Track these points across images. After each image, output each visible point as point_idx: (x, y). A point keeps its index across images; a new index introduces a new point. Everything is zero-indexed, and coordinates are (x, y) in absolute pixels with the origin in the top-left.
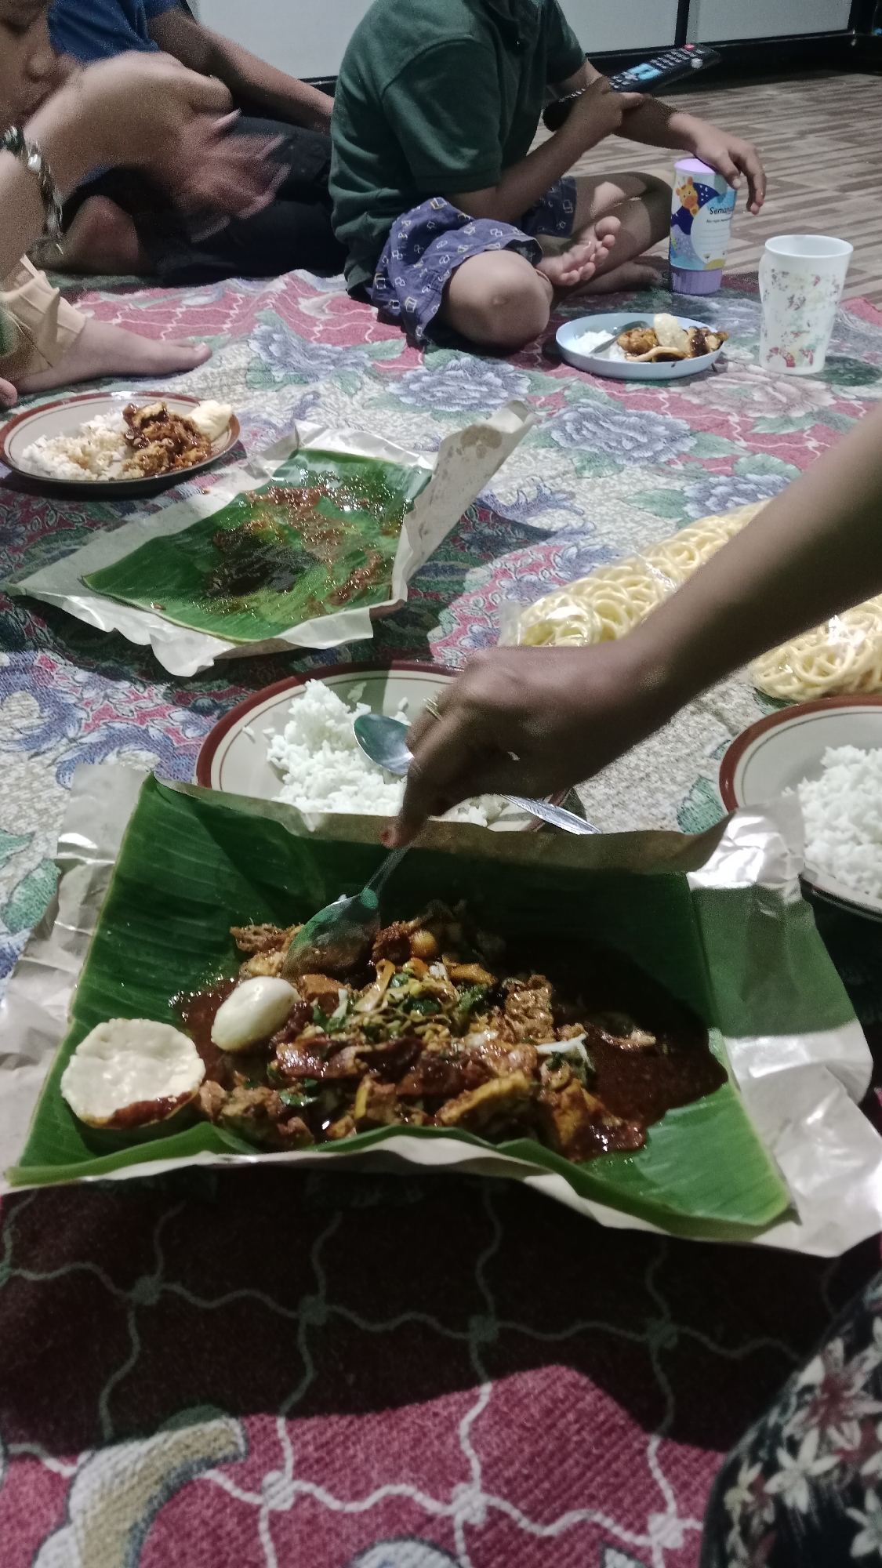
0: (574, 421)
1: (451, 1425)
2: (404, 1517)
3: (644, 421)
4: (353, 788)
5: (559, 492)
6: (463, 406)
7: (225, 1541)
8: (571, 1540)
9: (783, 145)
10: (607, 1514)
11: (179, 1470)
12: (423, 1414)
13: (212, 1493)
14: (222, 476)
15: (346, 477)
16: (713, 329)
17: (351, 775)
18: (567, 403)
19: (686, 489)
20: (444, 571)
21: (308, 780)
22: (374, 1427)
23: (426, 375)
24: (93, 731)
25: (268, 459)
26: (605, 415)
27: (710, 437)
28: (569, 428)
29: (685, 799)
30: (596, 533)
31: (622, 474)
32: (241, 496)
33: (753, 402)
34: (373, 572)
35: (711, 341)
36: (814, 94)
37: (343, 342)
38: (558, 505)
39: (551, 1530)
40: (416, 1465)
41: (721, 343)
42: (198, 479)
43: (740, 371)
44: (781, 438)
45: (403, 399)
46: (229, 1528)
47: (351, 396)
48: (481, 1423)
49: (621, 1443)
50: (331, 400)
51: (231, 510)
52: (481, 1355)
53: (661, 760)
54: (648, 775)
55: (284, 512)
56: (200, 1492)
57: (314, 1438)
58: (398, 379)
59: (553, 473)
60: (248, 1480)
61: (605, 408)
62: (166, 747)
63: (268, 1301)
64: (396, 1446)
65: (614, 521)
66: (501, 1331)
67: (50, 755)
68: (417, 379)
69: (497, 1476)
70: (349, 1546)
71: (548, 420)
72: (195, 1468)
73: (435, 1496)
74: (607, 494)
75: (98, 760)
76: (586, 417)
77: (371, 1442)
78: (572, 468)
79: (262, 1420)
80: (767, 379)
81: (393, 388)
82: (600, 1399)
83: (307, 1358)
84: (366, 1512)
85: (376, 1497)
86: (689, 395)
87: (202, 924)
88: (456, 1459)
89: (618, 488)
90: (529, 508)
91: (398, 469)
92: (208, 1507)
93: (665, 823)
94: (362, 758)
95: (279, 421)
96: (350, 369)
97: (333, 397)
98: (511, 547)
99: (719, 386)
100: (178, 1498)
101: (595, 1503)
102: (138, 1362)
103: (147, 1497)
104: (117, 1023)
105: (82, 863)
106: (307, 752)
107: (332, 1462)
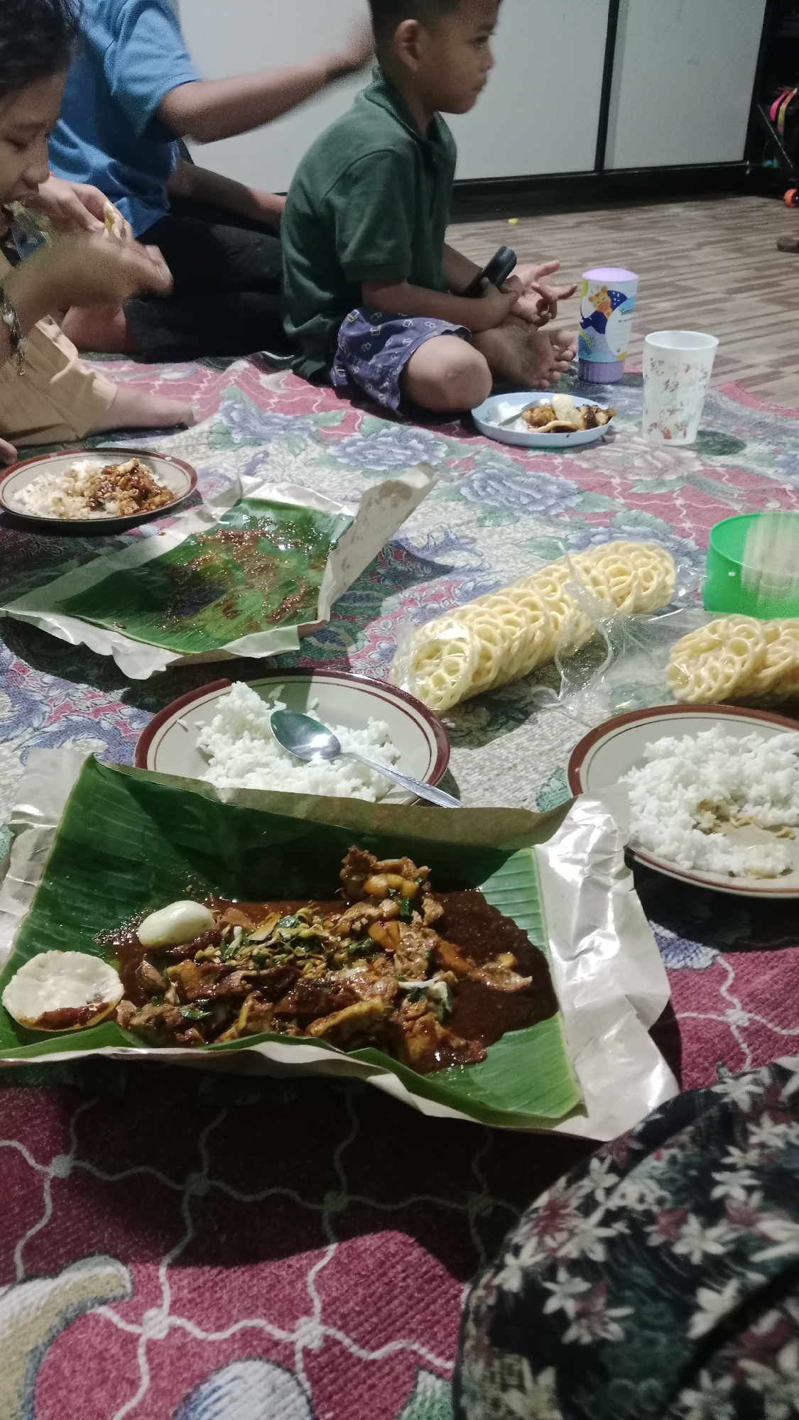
0: (481, 480)
1: (302, 1274)
2: (255, 1343)
3: (540, 482)
4: (266, 770)
5: (463, 537)
6: (390, 466)
7: (110, 1361)
8: (392, 1364)
9: (682, 255)
10: (423, 1345)
11: (76, 1304)
12: (279, 1266)
13: (101, 1324)
14: (179, 519)
15: (281, 522)
16: (604, 407)
17: (264, 760)
18: (477, 465)
19: (570, 537)
20: (361, 599)
21: (229, 763)
22: (238, 1277)
23: (361, 440)
24: (54, 722)
25: (217, 506)
26: (509, 476)
27: (594, 495)
28: (476, 485)
29: (544, 785)
30: (491, 571)
31: (518, 524)
32: (192, 536)
33: (634, 467)
34: (302, 599)
35: (601, 417)
36: (712, 212)
37: (293, 412)
38: (461, 548)
39: (377, 1355)
40: (269, 1305)
41: (609, 418)
42: (160, 521)
43: (625, 441)
44: (655, 497)
45: (340, 460)
46: (113, 1351)
47: (296, 456)
48: (326, 1272)
49: (440, 1290)
50: (278, 459)
51: (183, 548)
52: (331, 1221)
53: (528, 753)
54: (515, 765)
55: (229, 550)
56: (92, 1323)
57: (189, 1283)
58: (337, 443)
59: (459, 522)
60: (132, 1314)
61: (507, 470)
62: (114, 736)
63: (160, 1176)
64: (255, 1291)
65: (507, 562)
66: (350, 1203)
67: (17, 742)
68: (353, 443)
69: (334, 1312)
70: (209, 1365)
71: (459, 479)
72: (89, 1304)
73: (282, 1327)
74: (503, 540)
75: (56, 745)
76: (490, 477)
77: (234, 1287)
78: (475, 517)
79: (147, 1268)
80: (648, 449)
81: (332, 450)
82: (425, 1255)
83: (188, 1222)
84: (225, 1340)
85: (235, 1328)
86: (580, 461)
87: (129, 877)
88: (303, 1299)
89: (513, 535)
90: (437, 550)
91: (325, 516)
92: (98, 1334)
93: (525, 804)
94: (276, 746)
95: (232, 475)
96: (297, 433)
97: (280, 456)
98: (417, 580)
99: (606, 454)
100: (73, 1327)
101: (414, 1336)
102: (50, 1222)
103: (47, 1327)
104: (53, 954)
105: (31, 827)
106: (231, 740)
107: (202, 1302)
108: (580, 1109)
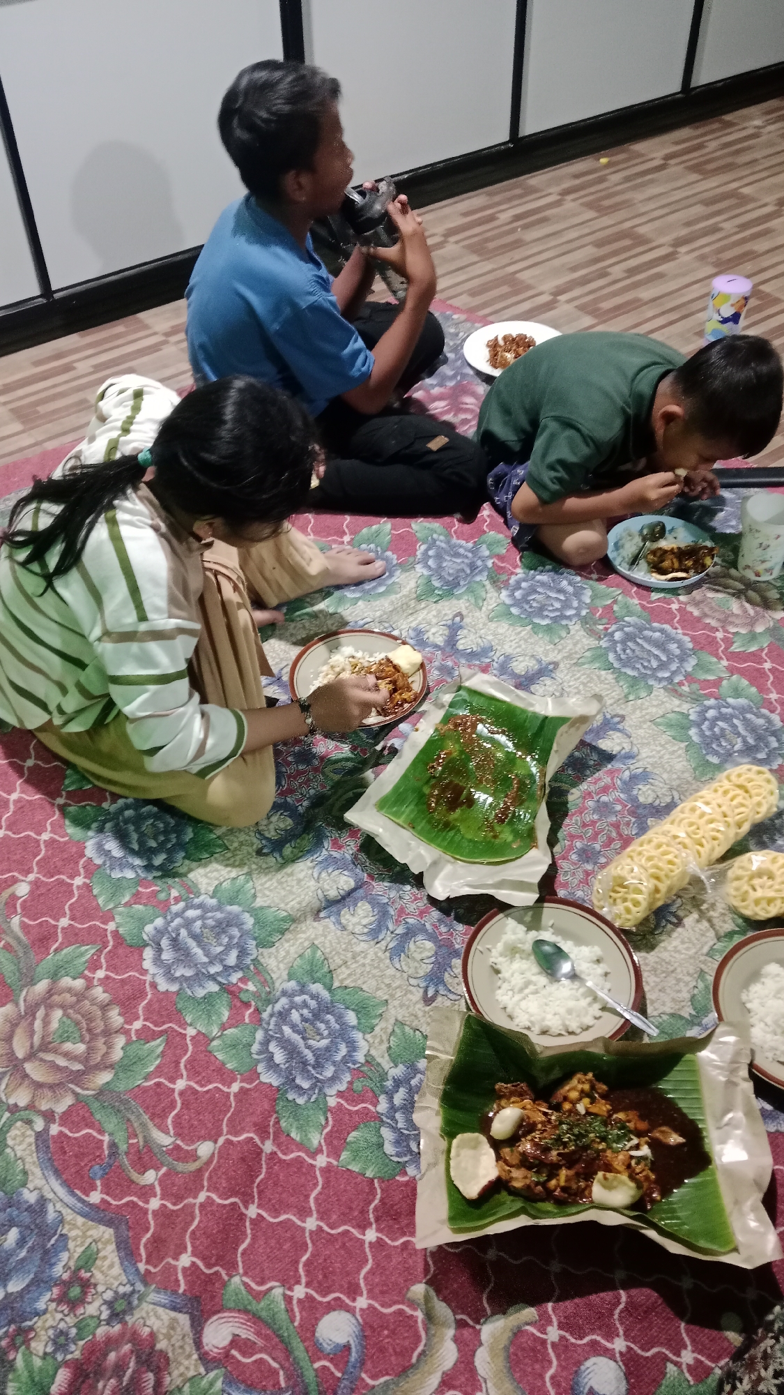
0: (622, 640)
2: (598, 1347)
3: (663, 637)
5: (615, 715)
7: (537, 1352)
8: (655, 1358)
10: (667, 1350)
11: (517, 1327)
13: (529, 1334)
14: (423, 714)
18: (616, 619)
19: (689, 711)
21: (513, 981)
23: (524, 580)
24: (399, 925)
26: (640, 630)
27: (705, 656)
28: (619, 648)
29: (694, 987)
30: (639, 756)
31: (652, 696)
32: (436, 728)
33: (733, 614)
38: (615, 728)
39: (648, 1354)
40: (599, 1330)
42: (411, 720)
44: (748, 657)
45: (512, 610)
46: (537, 1347)
47: (481, 609)
49: (672, 1324)
50: (470, 619)
53: (682, 956)
54: (675, 969)
56: (526, 1334)
57: (561, 1311)
58: (507, 585)
60: (541, 1329)
61: (639, 623)
63: (538, 1262)
65: (649, 744)
67: (384, 944)
68: (518, 585)
69: (629, 1335)
70: (581, 1356)
71: (604, 635)
72: (523, 1326)
73: (608, 1341)
74: (644, 716)
75: (406, 947)
76: (629, 636)
78: (622, 692)
79: (543, 1308)
80: (742, 586)
81: (505, 596)
83: (555, 1285)
84: (585, 1345)
85: (587, 1339)
86: (691, 605)
88: (614, 1328)
89: (650, 710)
90: (599, 732)
92: (529, 1339)
96: (479, 579)
98: (590, 769)
99: (711, 595)
101: (663, 1345)
102: (494, 1285)
105: (439, 1057)
106: (509, 961)
107: (570, 1324)
108: (736, 1250)
